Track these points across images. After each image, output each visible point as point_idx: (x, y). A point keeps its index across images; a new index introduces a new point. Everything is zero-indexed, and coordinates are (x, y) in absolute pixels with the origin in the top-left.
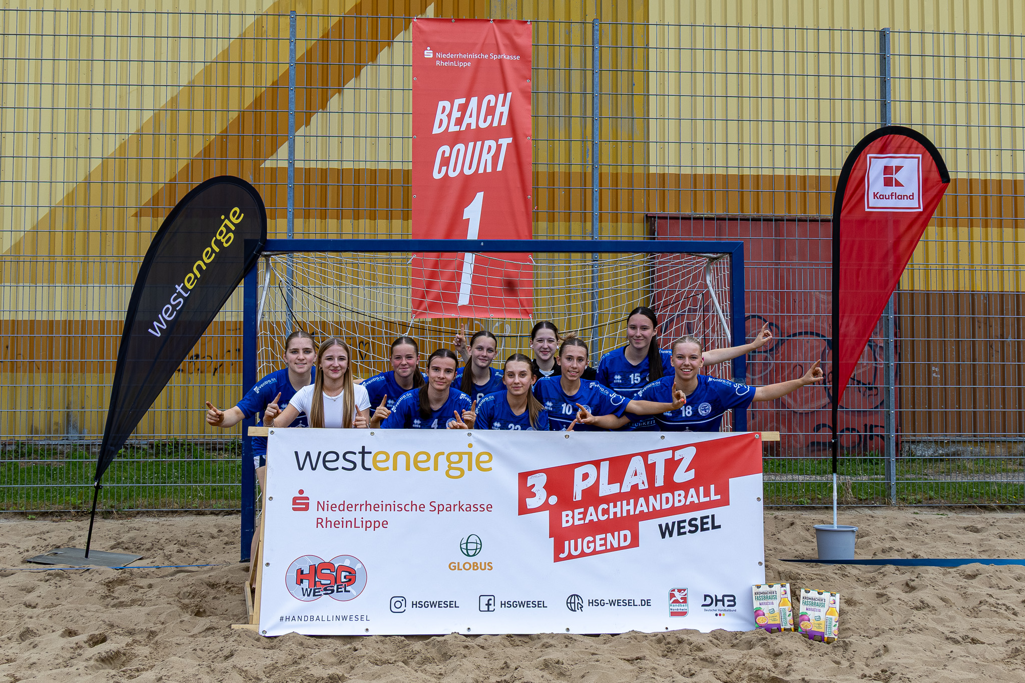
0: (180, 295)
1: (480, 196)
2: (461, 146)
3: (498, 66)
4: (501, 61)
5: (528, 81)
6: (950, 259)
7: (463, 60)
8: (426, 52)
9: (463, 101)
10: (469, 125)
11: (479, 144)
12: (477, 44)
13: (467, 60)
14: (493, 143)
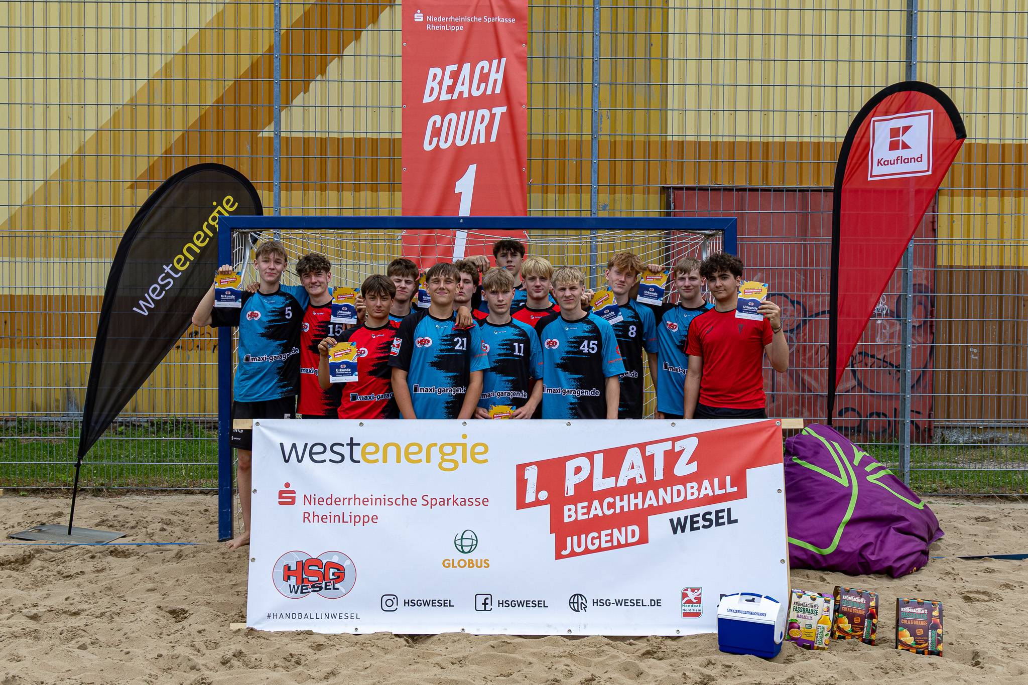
0: (168, 275)
1: (472, 168)
2: (453, 116)
3: (492, 29)
4: (495, 24)
5: (524, 45)
6: (977, 234)
7: (455, 24)
8: (416, 15)
9: (455, 67)
10: (461, 93)
11: (472, 113)
12: (470, 6)
13: (459, 24)
14: (486, 112)
